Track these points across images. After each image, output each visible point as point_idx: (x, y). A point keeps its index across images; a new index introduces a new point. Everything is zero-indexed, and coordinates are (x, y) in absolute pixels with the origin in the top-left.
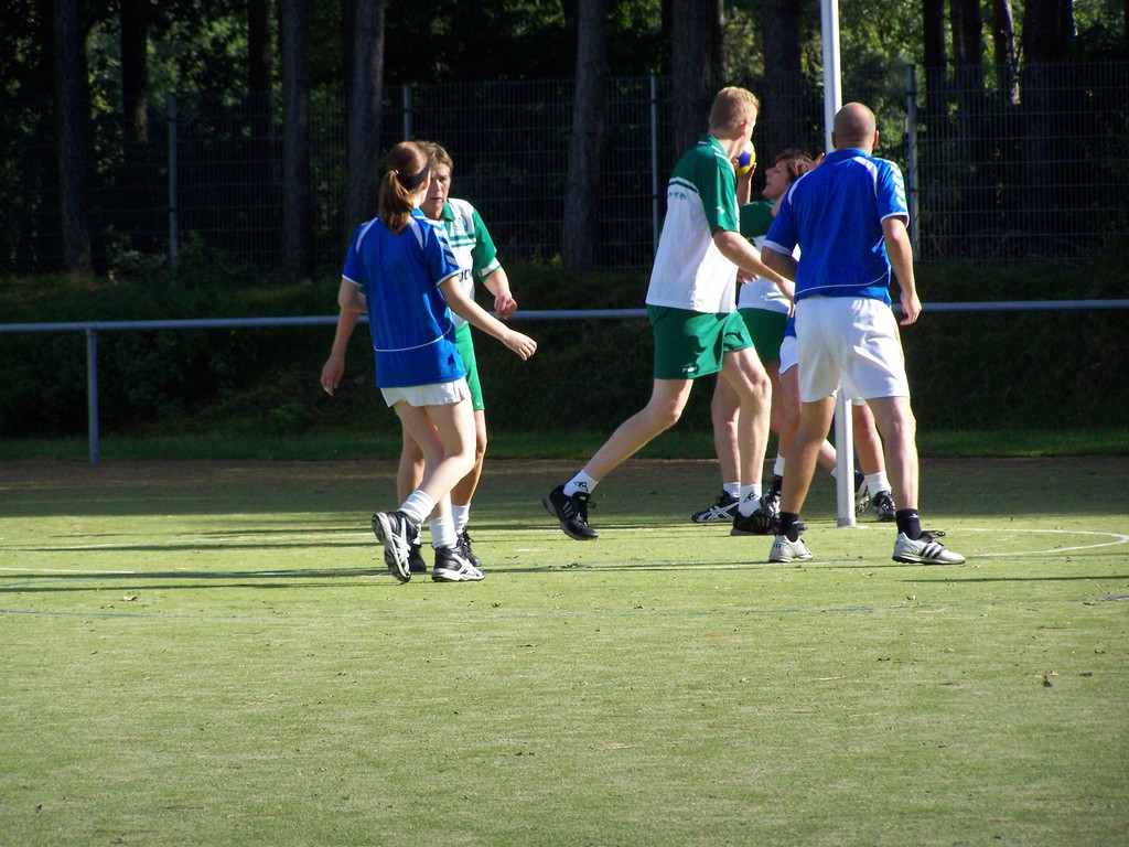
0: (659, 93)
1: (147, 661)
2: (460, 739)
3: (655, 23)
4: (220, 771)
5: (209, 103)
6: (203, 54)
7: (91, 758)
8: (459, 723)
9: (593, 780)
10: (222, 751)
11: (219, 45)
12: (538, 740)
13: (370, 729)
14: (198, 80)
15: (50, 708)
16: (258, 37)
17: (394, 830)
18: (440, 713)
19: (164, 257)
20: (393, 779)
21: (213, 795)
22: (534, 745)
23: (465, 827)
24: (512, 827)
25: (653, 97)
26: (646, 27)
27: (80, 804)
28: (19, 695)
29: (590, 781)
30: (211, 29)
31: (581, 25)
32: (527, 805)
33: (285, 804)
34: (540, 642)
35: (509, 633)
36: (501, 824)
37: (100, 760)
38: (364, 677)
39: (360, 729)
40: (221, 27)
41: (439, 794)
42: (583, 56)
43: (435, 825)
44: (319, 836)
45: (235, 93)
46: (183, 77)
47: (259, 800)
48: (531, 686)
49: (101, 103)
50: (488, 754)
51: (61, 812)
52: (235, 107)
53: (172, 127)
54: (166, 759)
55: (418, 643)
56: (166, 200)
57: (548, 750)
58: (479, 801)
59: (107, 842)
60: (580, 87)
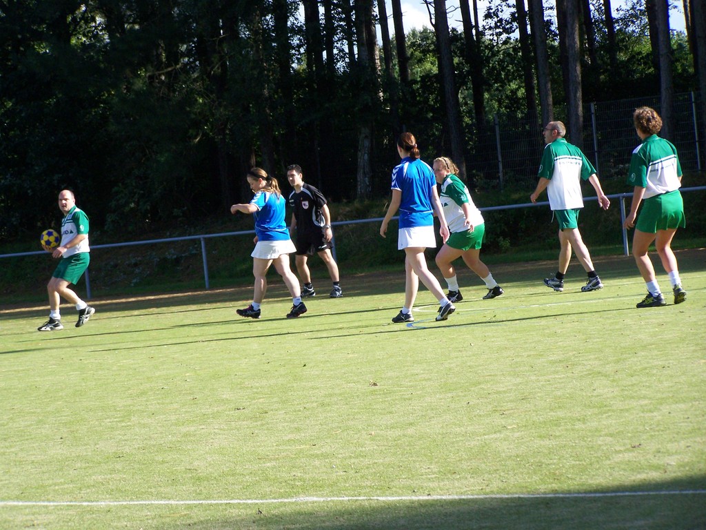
0: (695, 98)
1: (506, 342)
2: (639, 363)
3: (691, 70)
4: (541, 383)
5: (511, 116)
6: (507, 97)
7: (488, 382)
8: (637, 357)
9: (695, 375)
10: (541, 375)
11: (514, 92)
12: (671, 361)
13: (601, 362)
14: (506, 107)
15: (469, 364)
16: (529, 89)
17: (616, 401)
18: (629, 354)
19: (498, 181)
20: (613, 381)
21: (540, 392)
22: (669, 363)
23: (645, 397)
24: (664, 396)
25: (693, 100)
26: (688, 72)
27: (486, 400)
28: (455, 360)
29: (693, 376)
30: (509, 85)
31: (662, 73)
32: (669, 387)
33: (570, 394)
34: (667, 323)
35: (654, 320)
36: (659, 395)
37: (492, 383)
38: (596, 342)
39: (597, 362)
40: (513, 86)
41: (632, 385)
42: (664, 86)
43: (633, 397)
44: (585, 405)
45: (522, 113)
46: (500, 106)
47: (559, 393)
48: (665, 341)
49: (467, 120)
50: (651, 368)
51: (478, 404)
52: (522, 118)
53: (497, 128)
54: (519, 380)
55: (617, 327)
56: (497, 158)
57: (675, 365)
58: (649, 387)
59: (498, 414)
60: (663, 99)
